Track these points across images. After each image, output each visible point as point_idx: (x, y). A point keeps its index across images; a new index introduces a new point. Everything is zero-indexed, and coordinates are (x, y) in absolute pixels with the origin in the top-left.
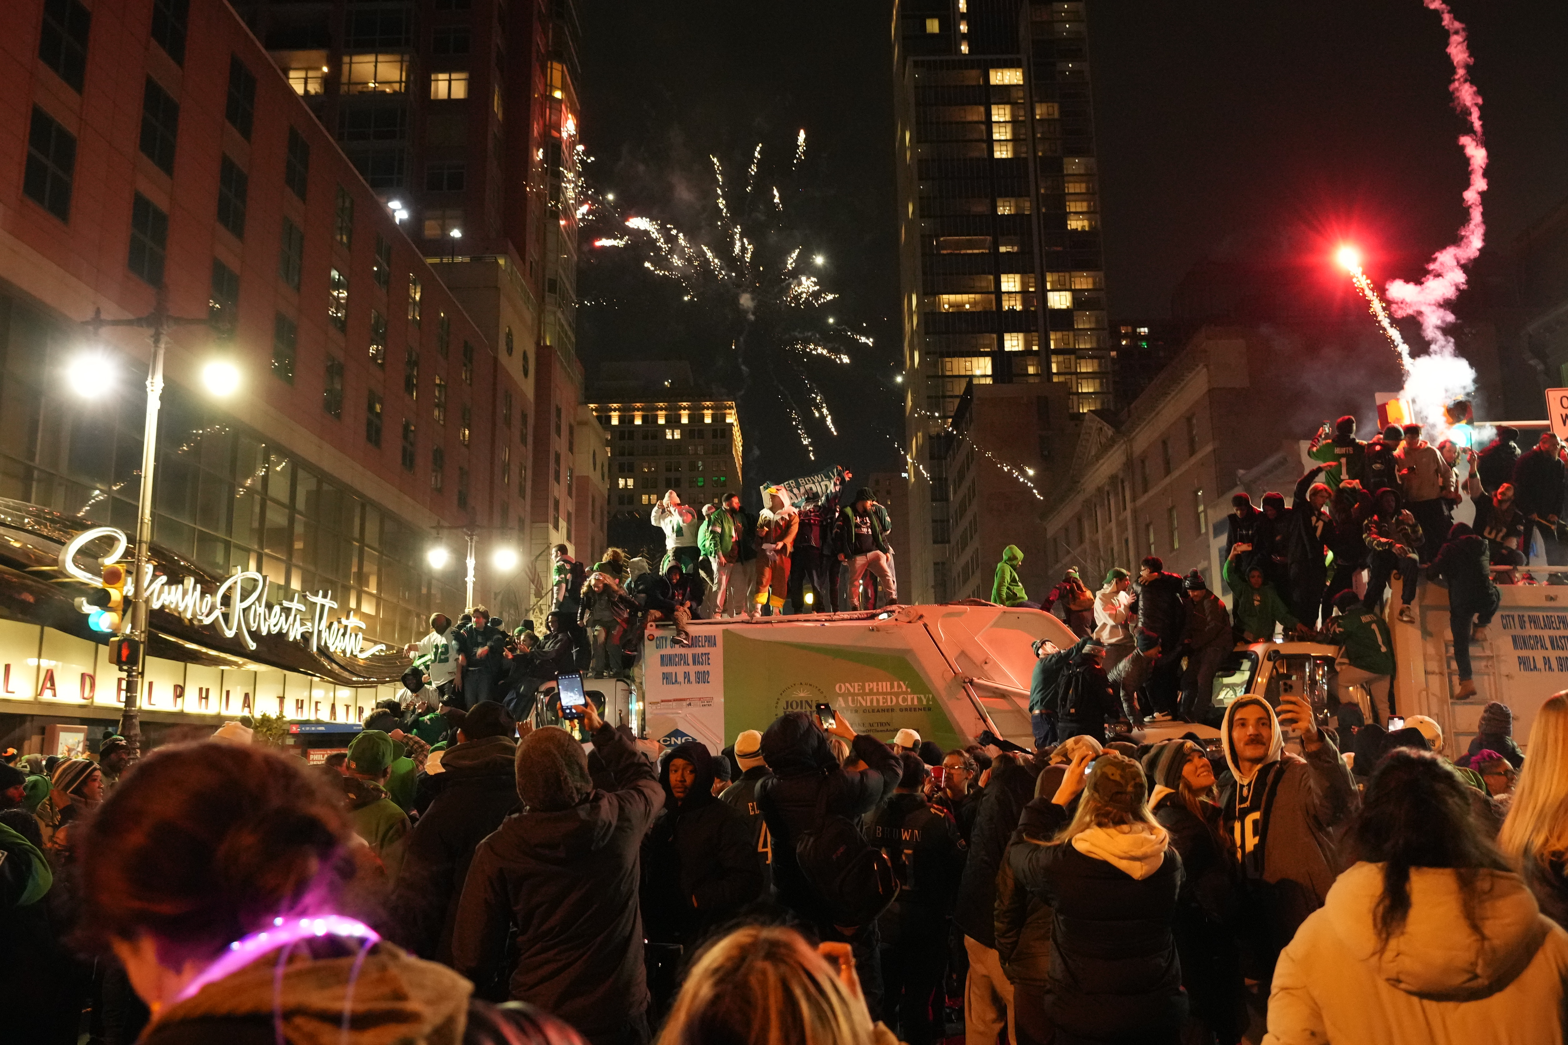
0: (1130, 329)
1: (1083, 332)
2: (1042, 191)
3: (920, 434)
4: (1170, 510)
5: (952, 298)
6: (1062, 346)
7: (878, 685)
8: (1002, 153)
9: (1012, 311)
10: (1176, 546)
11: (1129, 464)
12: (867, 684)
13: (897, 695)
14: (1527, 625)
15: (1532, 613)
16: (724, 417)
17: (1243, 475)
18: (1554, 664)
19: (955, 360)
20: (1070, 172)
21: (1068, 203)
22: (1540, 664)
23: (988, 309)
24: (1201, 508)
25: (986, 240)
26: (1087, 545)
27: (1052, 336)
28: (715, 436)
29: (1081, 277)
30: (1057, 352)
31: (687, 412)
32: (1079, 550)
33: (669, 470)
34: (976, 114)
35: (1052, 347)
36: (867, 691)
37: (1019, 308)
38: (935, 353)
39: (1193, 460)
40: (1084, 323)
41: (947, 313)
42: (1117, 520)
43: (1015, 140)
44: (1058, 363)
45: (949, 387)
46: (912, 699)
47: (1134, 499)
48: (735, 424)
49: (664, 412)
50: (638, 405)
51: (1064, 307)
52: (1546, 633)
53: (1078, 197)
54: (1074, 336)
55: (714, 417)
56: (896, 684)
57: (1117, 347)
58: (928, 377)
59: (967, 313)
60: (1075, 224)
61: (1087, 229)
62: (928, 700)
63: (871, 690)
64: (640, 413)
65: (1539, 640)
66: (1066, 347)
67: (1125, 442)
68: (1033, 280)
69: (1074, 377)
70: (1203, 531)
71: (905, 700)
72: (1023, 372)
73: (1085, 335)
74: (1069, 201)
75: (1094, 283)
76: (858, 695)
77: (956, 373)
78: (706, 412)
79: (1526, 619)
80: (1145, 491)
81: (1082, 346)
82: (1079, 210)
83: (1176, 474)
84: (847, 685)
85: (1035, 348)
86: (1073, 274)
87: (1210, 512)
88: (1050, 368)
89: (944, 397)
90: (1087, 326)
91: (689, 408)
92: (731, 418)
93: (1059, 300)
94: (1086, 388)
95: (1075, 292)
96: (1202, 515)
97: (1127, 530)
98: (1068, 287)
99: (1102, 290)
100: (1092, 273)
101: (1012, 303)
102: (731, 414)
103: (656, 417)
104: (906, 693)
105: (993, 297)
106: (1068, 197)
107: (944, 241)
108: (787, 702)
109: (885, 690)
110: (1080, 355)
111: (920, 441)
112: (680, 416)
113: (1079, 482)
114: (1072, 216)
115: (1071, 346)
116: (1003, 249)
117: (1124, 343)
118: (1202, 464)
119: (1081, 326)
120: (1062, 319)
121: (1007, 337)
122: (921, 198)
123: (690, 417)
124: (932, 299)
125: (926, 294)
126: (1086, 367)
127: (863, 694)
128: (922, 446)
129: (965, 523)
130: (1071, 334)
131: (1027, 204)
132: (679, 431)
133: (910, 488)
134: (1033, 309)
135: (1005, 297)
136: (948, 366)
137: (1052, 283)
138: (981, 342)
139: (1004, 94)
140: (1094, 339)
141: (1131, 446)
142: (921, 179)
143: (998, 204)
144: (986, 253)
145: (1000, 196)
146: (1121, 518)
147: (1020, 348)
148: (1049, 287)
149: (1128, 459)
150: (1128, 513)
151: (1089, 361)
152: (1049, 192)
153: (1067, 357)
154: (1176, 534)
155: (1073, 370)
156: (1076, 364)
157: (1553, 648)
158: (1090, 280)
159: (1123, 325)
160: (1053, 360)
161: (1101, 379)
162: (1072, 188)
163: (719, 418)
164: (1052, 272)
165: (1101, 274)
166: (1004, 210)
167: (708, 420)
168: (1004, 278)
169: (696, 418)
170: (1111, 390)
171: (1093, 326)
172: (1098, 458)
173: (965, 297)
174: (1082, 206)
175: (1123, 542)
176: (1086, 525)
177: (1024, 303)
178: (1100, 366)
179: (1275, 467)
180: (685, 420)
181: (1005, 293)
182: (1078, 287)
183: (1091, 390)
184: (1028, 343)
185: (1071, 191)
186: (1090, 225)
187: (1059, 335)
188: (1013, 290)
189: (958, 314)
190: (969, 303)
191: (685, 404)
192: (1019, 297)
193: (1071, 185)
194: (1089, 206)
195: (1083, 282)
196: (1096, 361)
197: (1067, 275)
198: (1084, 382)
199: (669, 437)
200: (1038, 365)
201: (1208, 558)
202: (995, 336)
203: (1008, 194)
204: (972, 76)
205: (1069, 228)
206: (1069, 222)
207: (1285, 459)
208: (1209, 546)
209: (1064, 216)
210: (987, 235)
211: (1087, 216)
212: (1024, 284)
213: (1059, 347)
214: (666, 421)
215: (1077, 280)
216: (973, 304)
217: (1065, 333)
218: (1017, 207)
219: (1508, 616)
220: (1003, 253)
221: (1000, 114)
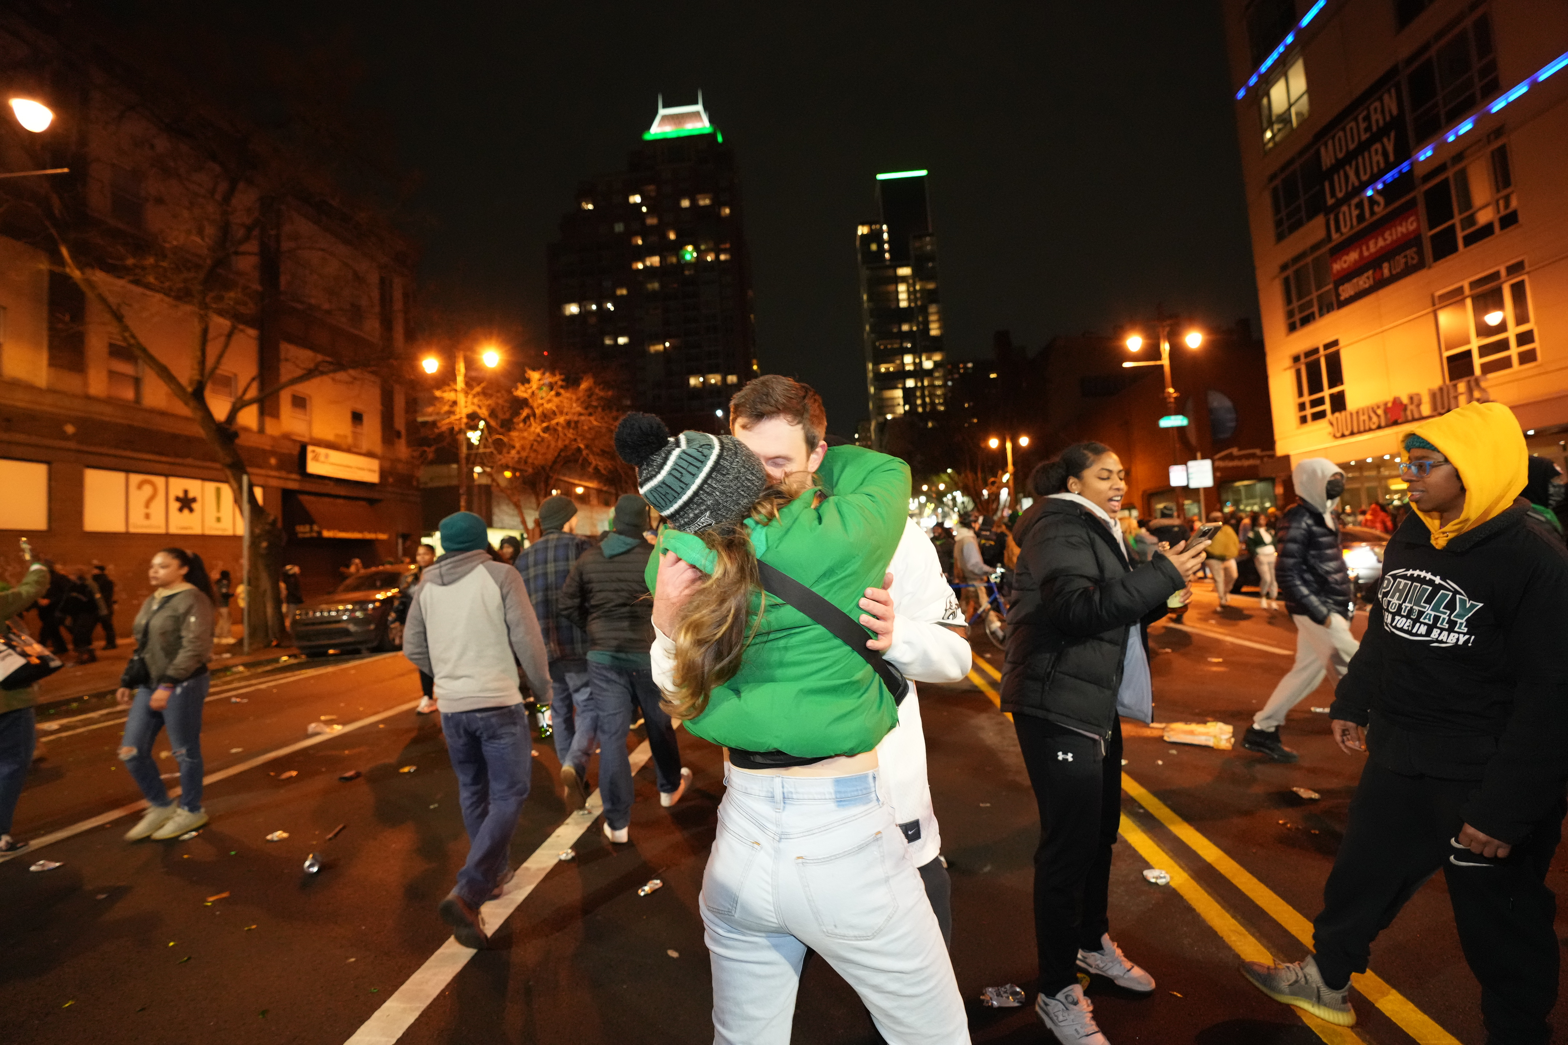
2: (920, 320)
5: (885, 366)
8: (903, 304)
9: (909, 370)
19: (888, 391)
20: (931, 311)
23: (899, 370)
25: (898, 341)
27: (926, 380)
30: (927, 386)
34: (891, 288)
35: (926, 384)
37: (912, 369)
40: (938, 374)
41: (884, 372)
43: (909, 299)
44: (928, 391)
45: (885, 402)
51: (930, 368)
53: (934, 322)
54: (934, 380)
59: (892, 373)
60: (934, 333)
61: (938, 335)
66: (931, 384)
68: (917, 357)
72: (915, 395)
73: (938, 379)
74: (931, 323)
75: (942, 357)
77: (888, 397)
81: (937, 384)
82: (935, 327)
85: (919, 385)
86: (933, 354)
89: (884, 406)
93: (928, 365)
95: (934, 361)
98: (931, 359)
99: (945, 360)
100: (941, 353)
101: (909, 367)
105: (901, 365)
107: (881, 342)
110: (937, 387)
114: (932, 330)
115: (933, 384)
116: (905, 345)
119: (936, 375)
120: (929, 373)
121: (908, 381)
122: (871, 324)
124: (877, 366)
125: (875, 365)
135: (906, 365)
136: (885, 394)
137: (925, 358)
138: (898, 383)
139: (904, 279)
144: (898, 347)
145: (903, 323)
147: (913, 385)
148: (924, 360)
151: (940, 390)
152: (922, 320)
153: (931, 388)
158: (940, 356)
160: (926, 390)
164: (925, 353)
165: (945, 353)
166: (905, 328)
168: (905, 357)
171: (942, 375)
173: (890, 366)
174: (936, 325)
177: (914, 367)
178: (944, 391)
181: (906, 363)
182: (935, 359)
184: (916, 383)
185: (932, 319)
186: (939, 333)
187: (928, 379)
188: (909, 362)
189: (888, 373)
192: (912, 365)
193: (931, 317)
194: (939, 325)
195: (937, 357)
197: (931, 354)
200: (921, 392)
202: (903, 381)
203: (906, 322)
204: (890, 272)
205: (931, 334)
206: (931, 332)
209: (929, 330)
210: (898, 339)
211: (938, 329)
212: (913, 359)
213: (928, 384)
215: (935, 356)
216: (893, 368)
217: (930, 378)
218: (910, 327)
220: (905, 347)
221: (902, 288)
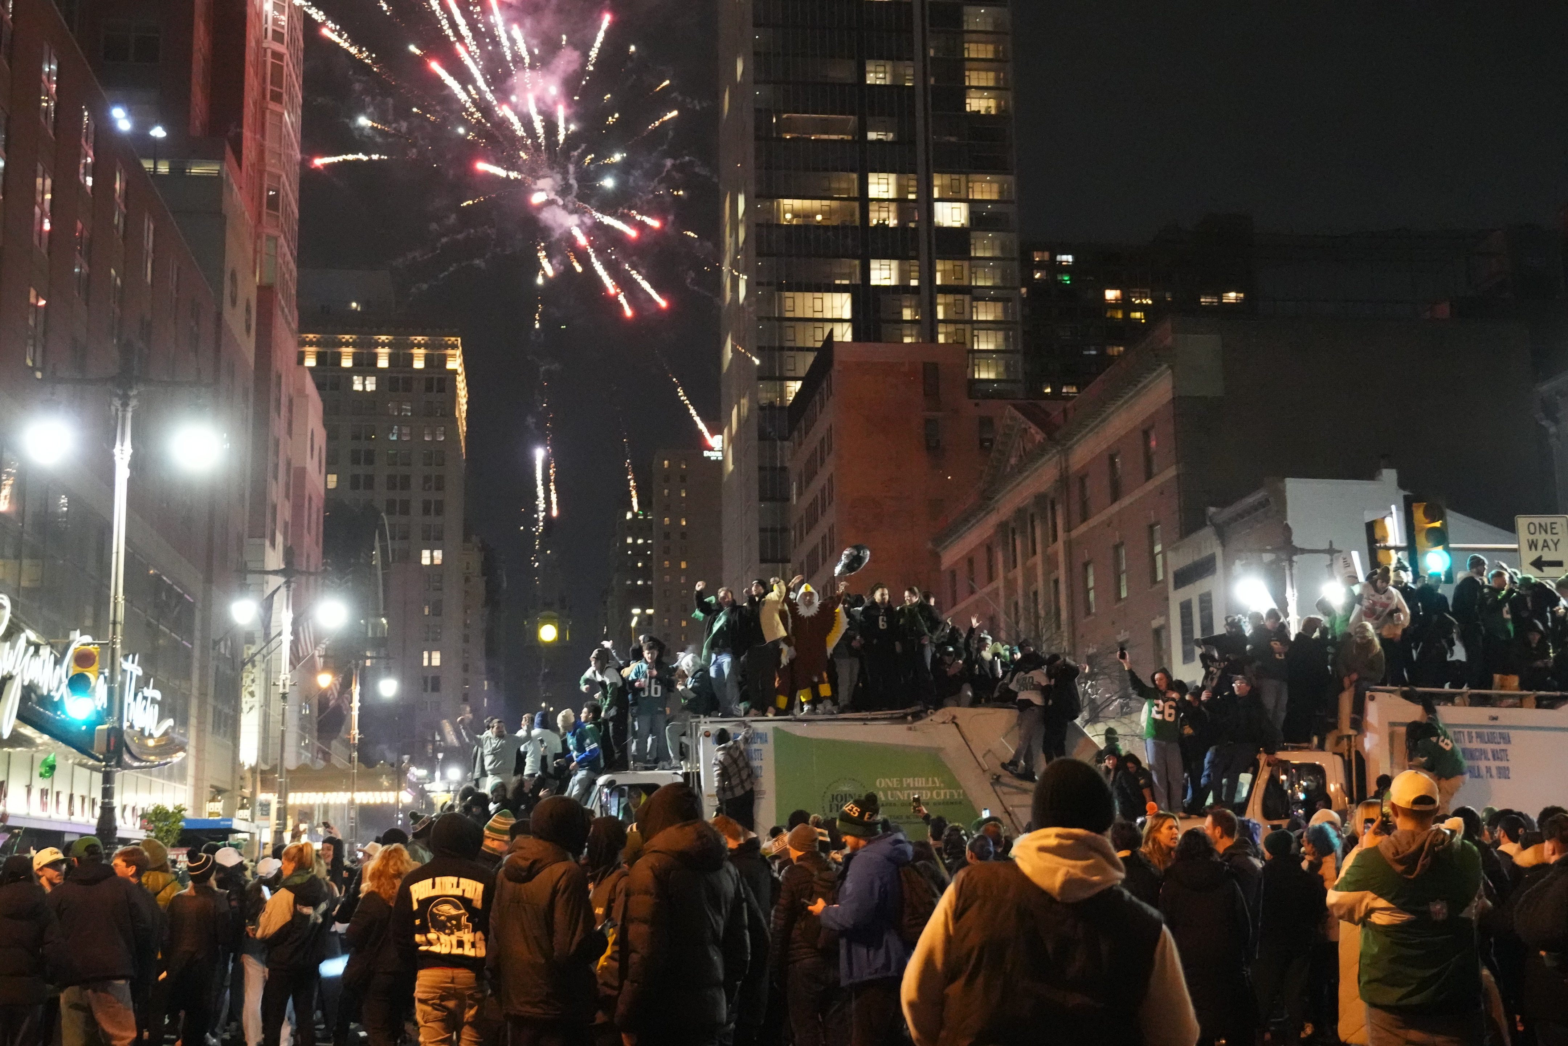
0: (1046, 256)
1: (982, 262)
2: (932, 53)
3: (744, 402)
4: (1117, 548)
5: (798, 204)
6: (952, 281)
7: (914, 781)
9: (882, 227)
10: (1124, 594)
11: (1063, 481)
12: (904, 779)
13: (931, 789)
14: (1474, 739)
15: (1479, 730)
16: (443, 359)
17: (1214, 513)
18: (1494, 772)
19: (799, 295)
20: (972, 27)
21: (967, 73)
22: (1483, 771)
23: (847, 223)
24: (1158, 548)
25: (850, 120)
26: (999, 583)
27: (940, 266)
28: (429, 389)
29: (983, 182)
30: (945, 289)
31: (386, 350)
32: (988, 589)
33: (356, 437)
35: (939, 282)
36: (905, 785)
37: (892, 222)
38: (769, 284)
39: (1150, 485)
40: (984, 249)
41: (789, 227)
42: (1044, 552)
44: (946, 306)
45: (789, 333)
46: (945, 794)
47: (1068, 529)
48: (460, 370)
49: (350, 350)
50: (311, 336)
51: (957, 225)
52: (1489, 747)
53: (983, 64)
54: (970, 268)
55: (428, 359)
56: (930, 779)
57: (1028, 280)
58: (760, 319)
59: (818, 227)
60: (977, 104)
61: (993, 112)
62: (959, 795)
63: (909, 785)
64: (313, 349)
65: (1483, 752)
66: (956, 283)
67: (1058, 452)
68: (913, 183)
69: (968, 327)
70: (1160, 577)
71: (938, 794)
72: (895, 317)
73: (985, 267)
74: (970, 70)
75: (1001, 192)
76: (896, 789)
77: (799, 314)
78: (416, 351)
79: (1474, 735)
80: (1084, 519)
81: (979, 284)
82: (983, 84)
83: (1126, 501)
84: (887, 780)
85: (914, 283)
86: (973, 177)
87: (1170, 555)
88: (934, 313)
89: (782, 348)
90: (988, 254)
91: (389, 345)
92: (455, 363)
93: (951, 215)
94: (985, 343)
95: (972, 203)
96: (1159, 559)
97: (1057, 568)
98: (963, 195)
99: (1012, 202)
100: (996, 177)
101: (884, 215)
102: (454, 356)
103: (338, 357)
104: (940, 788)
105: (856, 205)
106: (968, 64)
107: (787, 118)
108: (833, 796)
109: (920, 785)
110: (977, 295)
111: (745, 411)
112: (375, 357)
113: (990, 499)
114: (972, 93)
115: (966, 282)
116: (872, 136)
117: (1037, 276)
118: (1162, 493)
119: (980, 254)
120: (953, 242)
121: (874, 264)
122: (756, 54)
123: (392, 358)
124: (768, 204)
125: (759, 196)
126: (985, 313)
127: (901, 789)
128: (747, 419)
129: (814, 538)
130: (966, 264)
131: (910, 71)
132: (374, 379)
133: (725, 479)
134: (912, 225)
135: (873, 207)
136: (789, 303)
137: (942, 188)
138: (837, 270)
140: (998, 273)
141: (1067, 460)
142: (757, 25)
143: (868, 68)
144: (848, 141)
145: (871, 57)
146: (1050, 550)
147: (893, 281)
148: (936, 195)
149: (1061, 475)
150: (1060, 544)
151: (991, 304)
152: (940, 55)
153: (959, 297)
154: (1124, 577)
155: (967, 317)
156: (972, 307)
157: (1494, 759)
158: (995, 187)
159: (1038, 250)
160: (939, 301)
161: (1006, 330)
162: (975, 51)
163: (436, 362)
164: (942, 172)
165: (1011, 178)
166: (875, 77)
167: (419, 364)
168: (873, 178)
169: (401, 360)
170: (1019, 347)
171: (998, 253)
172: (1020, 469)
173: (816, 204)
174: (985, 78)
175: (1052, 584)
176: (1000, 557)
177: (900, 216)
178: (1005, 310)
179: (1255, 508)
180: (383, 363)
181: (873, 200)
182: (978, 196)
183: (991, 347)
184: (904, 275)
185: (973, 55)
186: (998, 107)
187: (949, 265)
188: (885, 196)
189: (805, 229)
190: (822, 212)
191: (383, 338)
192: (893, 207)
193: (973, 46)
194: (997, 79)
195: (986, 189)
196: (1000, 305)
197: (963, 178)
198: (982, 334)
199: (358, 386)
200: (916, 308)
201: (1165, 613)
202: (857, 262)
203: (881, 55)
205: (968, 109)
206: (968, 101)
207: (1267, 500)
208: (1167, 599)
209: (961, 93)
210: (850, 114)
211: (993, 93)
212: (900, 188)
213: (948, 283)
214: (354, 364)
215: (977, 186)
216: (827, 214)
217: (958, 263)
218: (894, 76)
219: (1460, 732)
220: (873, 142)
